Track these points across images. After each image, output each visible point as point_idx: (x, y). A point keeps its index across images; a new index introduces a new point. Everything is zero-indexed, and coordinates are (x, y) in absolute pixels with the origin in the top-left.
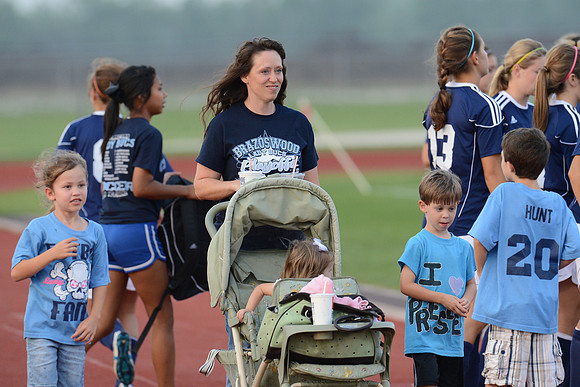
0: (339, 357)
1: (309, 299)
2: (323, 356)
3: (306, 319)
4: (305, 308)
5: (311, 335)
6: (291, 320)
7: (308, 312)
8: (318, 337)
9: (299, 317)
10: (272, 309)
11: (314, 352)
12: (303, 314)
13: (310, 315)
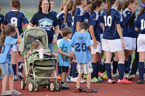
0: (45, 65)
1: (39, 53)
2: (42, 65)
3: (38, 57)
4: (38, 55)
5: (39, 61)
6: (35, 58)
7: (38, 56)
8: (40, 61)
9: (36, 57)
10: (31, 55)
11: (40, 64)
12: (37, 56)
13: (39, 56)
